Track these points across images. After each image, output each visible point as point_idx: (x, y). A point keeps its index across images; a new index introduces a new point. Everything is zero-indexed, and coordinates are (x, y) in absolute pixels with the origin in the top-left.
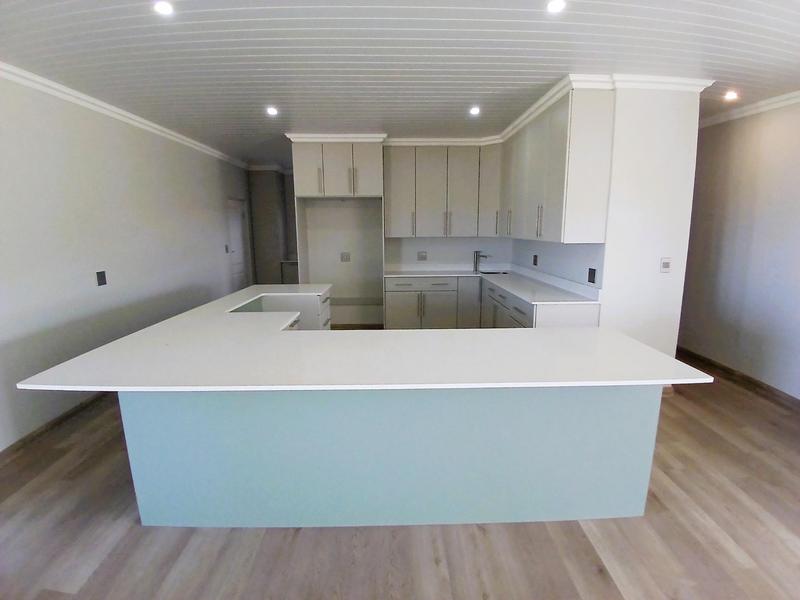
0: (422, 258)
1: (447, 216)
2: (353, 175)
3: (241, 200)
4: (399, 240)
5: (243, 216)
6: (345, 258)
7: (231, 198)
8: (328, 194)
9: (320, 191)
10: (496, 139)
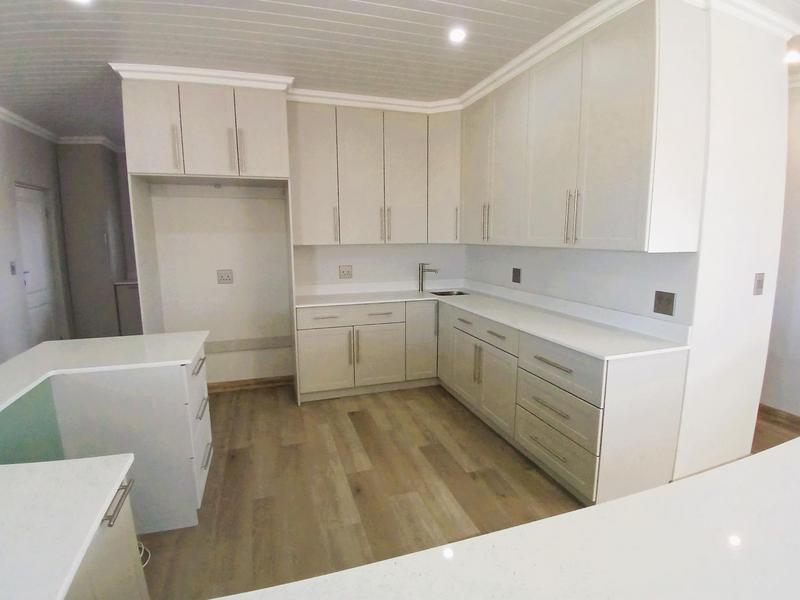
0: (346, 274)
1: (385, 212)
2: (237, 141)
3: (43, 189)
4: (311, 249)
5: (47, 214)
6: (225, 278)
7: (20, 184)
8: (193, 170)
9: (176, 166)
10: (453, 105)
